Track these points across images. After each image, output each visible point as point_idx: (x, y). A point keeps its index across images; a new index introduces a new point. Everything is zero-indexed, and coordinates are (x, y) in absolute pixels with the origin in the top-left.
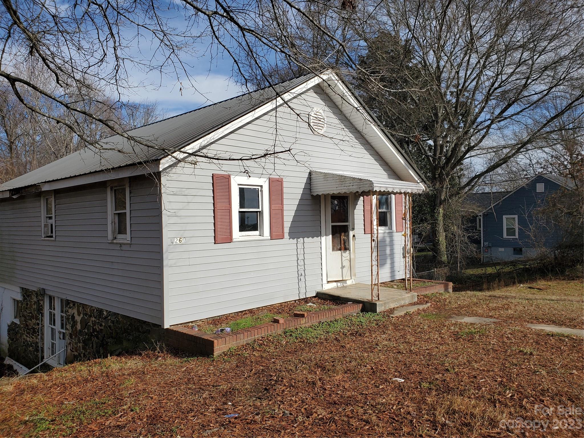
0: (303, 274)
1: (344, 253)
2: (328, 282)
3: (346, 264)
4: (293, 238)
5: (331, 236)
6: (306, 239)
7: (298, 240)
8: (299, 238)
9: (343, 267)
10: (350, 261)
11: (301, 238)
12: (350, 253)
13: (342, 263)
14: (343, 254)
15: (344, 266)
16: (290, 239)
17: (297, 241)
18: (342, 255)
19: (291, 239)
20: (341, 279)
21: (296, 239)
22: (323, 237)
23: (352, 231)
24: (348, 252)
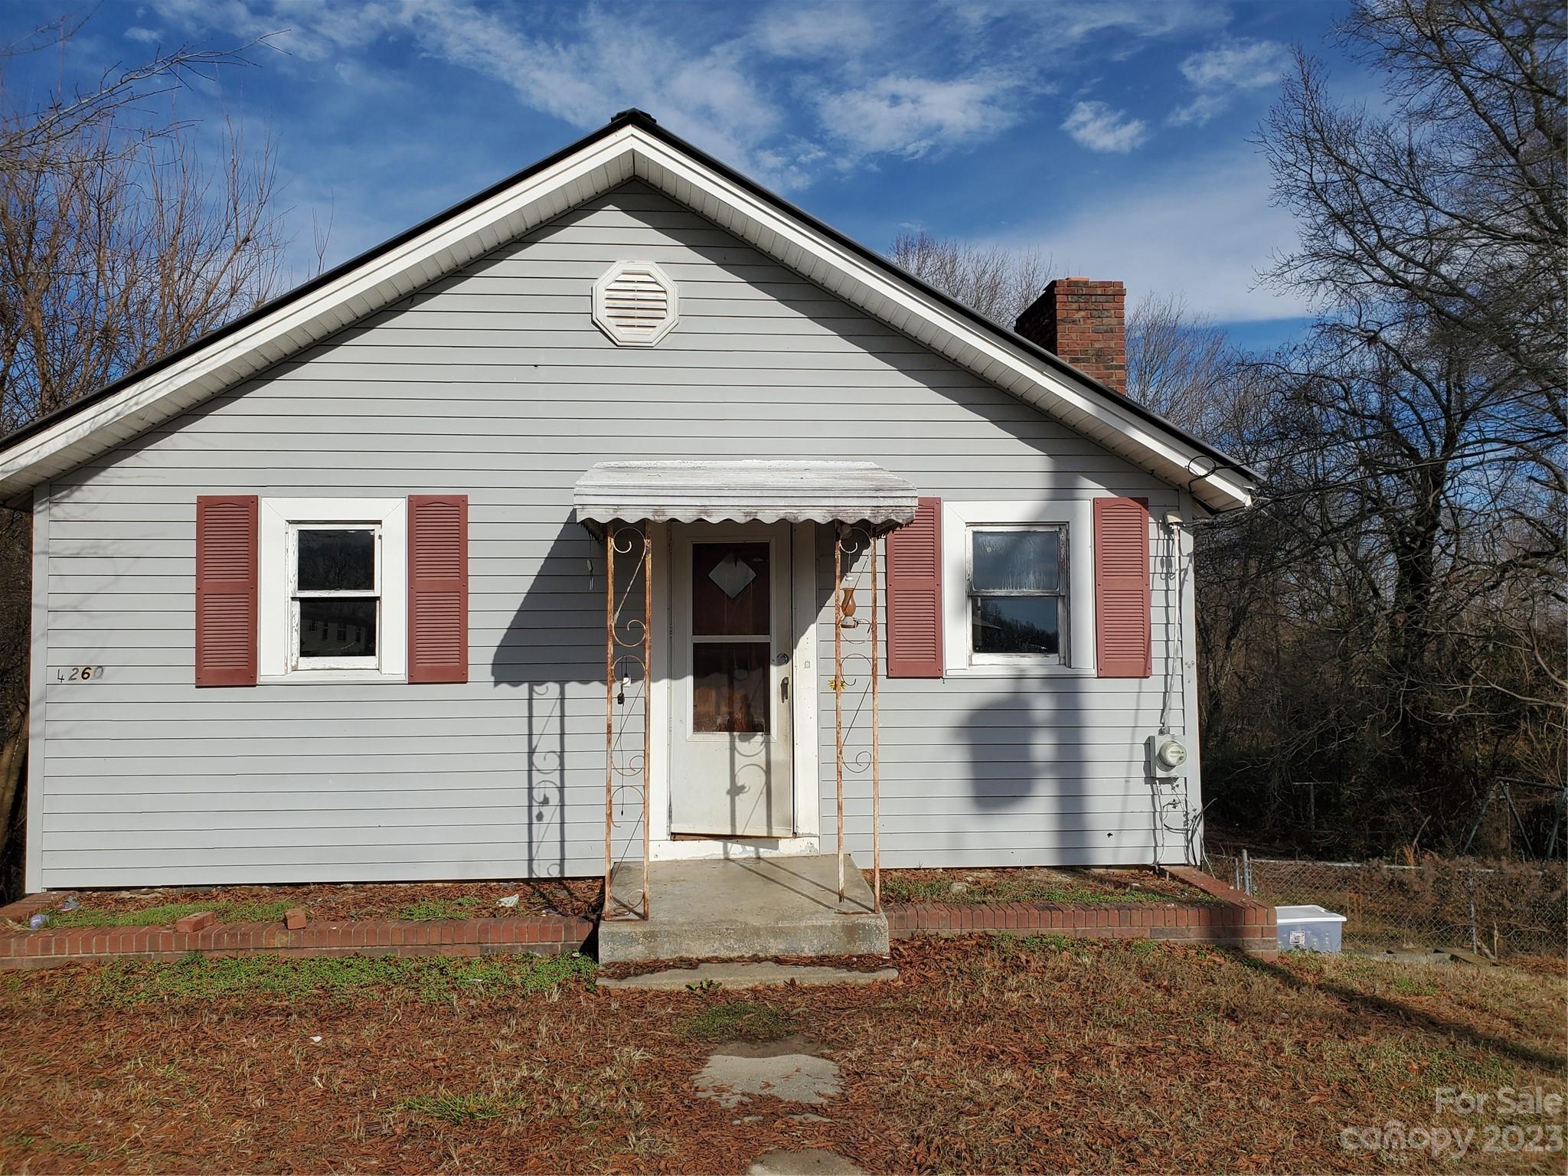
0: (554, 799)
1: (742, 740)
2: (675, 836)
3: (752, 779)
4: (515, 683)
5: (690, 679)
6: (573, 688)
7: (536, 688)
8: (541, 682)
9: (735, 790)
10: (768, 771)
11: (551, 685)
12: (767, 743)
13: (733, 776)
14: (738, 743)
15: (743, 787)
16: (497, 683)
17: (531, 691)
18: (733, 748)
19: (504, 686)
20: (728, 832)
21: (525, 686)
22: (657, 680)
23: (779, 664)
24: (759, 738)
